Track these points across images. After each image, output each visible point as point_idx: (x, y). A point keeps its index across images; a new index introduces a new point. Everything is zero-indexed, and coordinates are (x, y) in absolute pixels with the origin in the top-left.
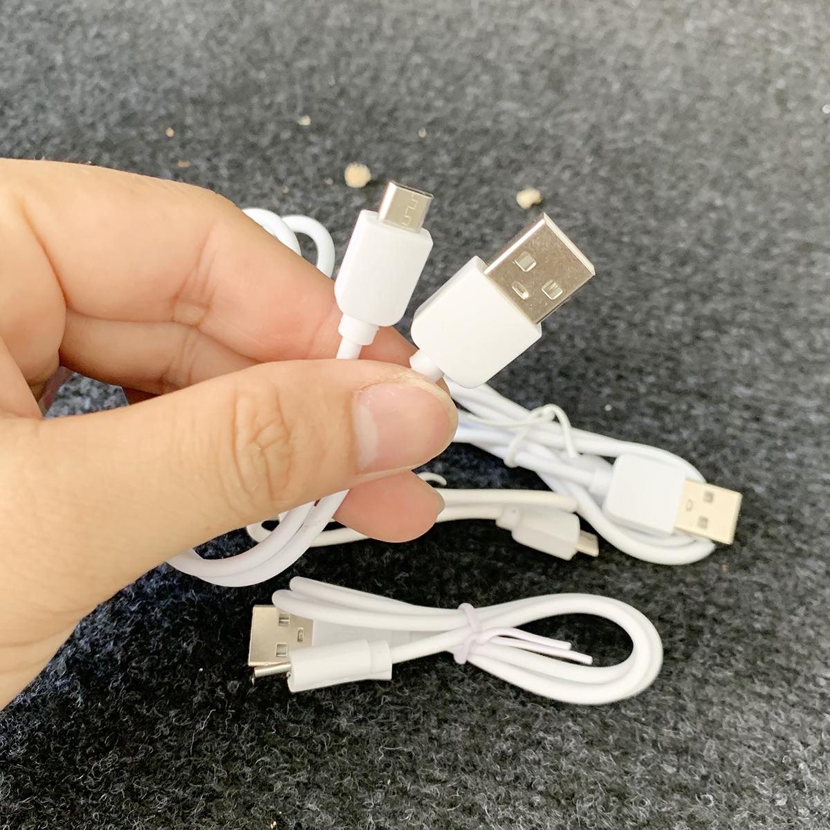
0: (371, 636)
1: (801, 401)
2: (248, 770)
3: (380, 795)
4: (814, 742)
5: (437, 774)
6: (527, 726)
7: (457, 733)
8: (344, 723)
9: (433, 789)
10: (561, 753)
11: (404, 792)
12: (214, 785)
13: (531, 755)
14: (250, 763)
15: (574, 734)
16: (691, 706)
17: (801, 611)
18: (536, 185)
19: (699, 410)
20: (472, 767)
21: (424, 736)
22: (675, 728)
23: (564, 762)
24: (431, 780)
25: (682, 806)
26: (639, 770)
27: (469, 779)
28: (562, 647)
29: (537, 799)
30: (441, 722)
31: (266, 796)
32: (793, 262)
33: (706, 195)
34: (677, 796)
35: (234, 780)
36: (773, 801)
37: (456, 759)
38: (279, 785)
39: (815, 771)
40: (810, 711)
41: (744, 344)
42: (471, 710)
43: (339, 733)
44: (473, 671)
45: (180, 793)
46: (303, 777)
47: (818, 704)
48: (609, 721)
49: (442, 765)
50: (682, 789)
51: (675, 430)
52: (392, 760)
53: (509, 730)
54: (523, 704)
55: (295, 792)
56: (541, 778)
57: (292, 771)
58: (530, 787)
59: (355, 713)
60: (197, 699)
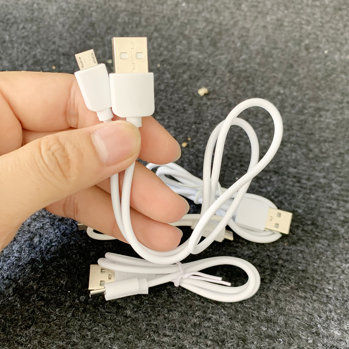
0: (139, 277)
1: (317, 174)
2: (89, 333)
3: (144, 342)
4: (324, 316)
5: (168, 333)
6: (205, 312)
7: (176, 315)
8: (129, 312)
9: (166, 339)
10: (219, 323)
11: (154, 340)
12: (75, 340)
13: (207, 324)
14: (89, 330)
15: (224, 315)
16: (273, 302)
17: (318, 261)
18: (206, 86)
19: (274, 179)
20: (182, 330)
21: (162, 317)
22: (266, 312)
23: (220, 327)
24: (165, 335)
25: (270, 344)
26: (251, 329)
27: (181, 335)
28: (219, 280)
29: (209, 343)
30: (169, 311)
31: (97, 343)
32: (313, 116)
33: (277, 88)
34: (267, 340)
35: (84, 337)
36: (307, 341)
37: (176, 326)
38: (102, 339)
39: (324, 328)
40: (322, 303)
41: (293, 150)
42: (181, 305)
43: (126, 317)
44: (182, 290)
45: (61, 343)
46: (112, 335)
47: (325, 300)
48: (239, 309)
49: (170, 329)
50: (269, 337)
51: (265, 187)
52: (149, 328)
53: (197, 314)
54: (203, 302)
55: (108, 342)
56: (211, 333)
57: (107, 333)
58: (206, 337)
59: (133, 308)
60: (68, 304)
